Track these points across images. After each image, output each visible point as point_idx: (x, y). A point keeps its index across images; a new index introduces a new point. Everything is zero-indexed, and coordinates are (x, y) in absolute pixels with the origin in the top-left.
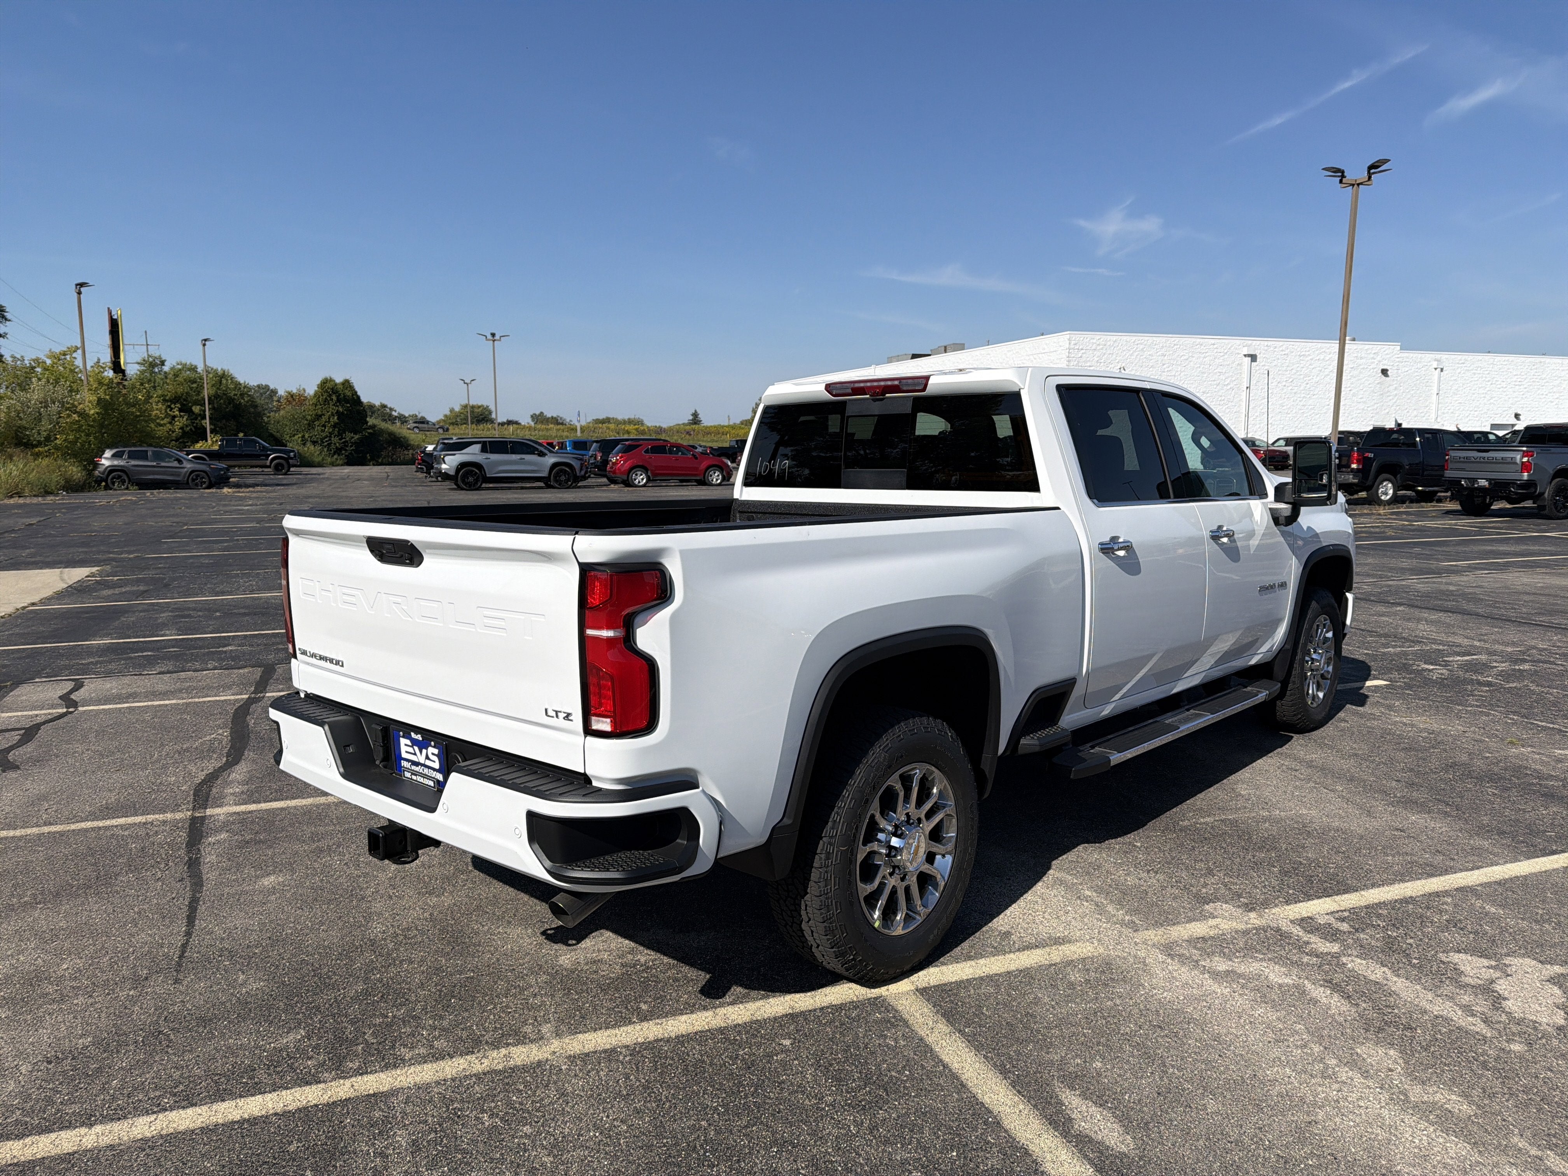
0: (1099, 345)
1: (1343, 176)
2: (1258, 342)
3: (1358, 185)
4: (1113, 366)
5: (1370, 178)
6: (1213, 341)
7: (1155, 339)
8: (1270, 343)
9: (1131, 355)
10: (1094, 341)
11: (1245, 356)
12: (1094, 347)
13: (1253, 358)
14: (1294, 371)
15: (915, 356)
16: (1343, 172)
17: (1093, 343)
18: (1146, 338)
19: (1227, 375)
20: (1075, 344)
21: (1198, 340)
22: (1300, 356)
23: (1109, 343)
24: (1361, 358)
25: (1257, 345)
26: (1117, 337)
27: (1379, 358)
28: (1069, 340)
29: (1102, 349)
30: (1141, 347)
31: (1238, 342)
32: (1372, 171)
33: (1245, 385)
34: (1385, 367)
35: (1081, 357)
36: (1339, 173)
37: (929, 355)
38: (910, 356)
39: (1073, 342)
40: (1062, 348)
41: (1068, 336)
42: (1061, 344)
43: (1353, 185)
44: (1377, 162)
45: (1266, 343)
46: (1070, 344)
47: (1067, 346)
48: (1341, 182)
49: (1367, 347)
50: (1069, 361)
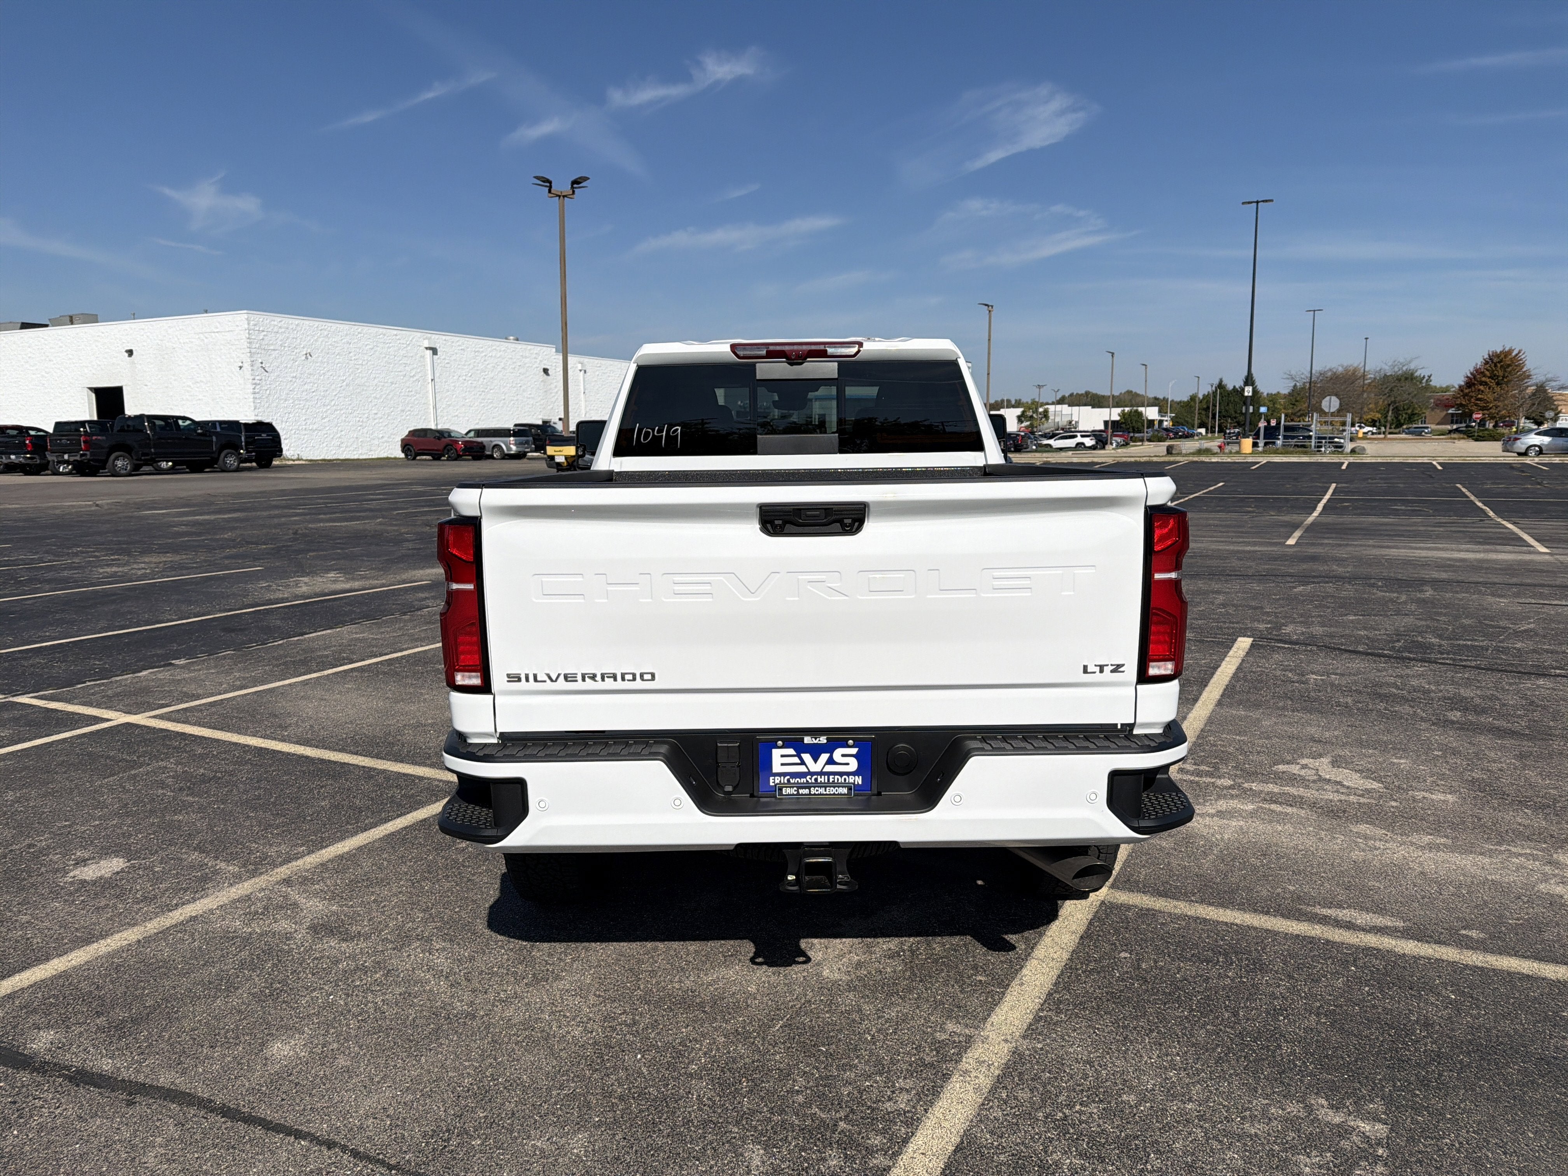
0: (280, 327)
1: (550, 187)
2: (437, 337)
3: (564, 196)
4: (298, 351)
5: (574, 192)
6: (395, 332)
7: (338, 325)
8: (447, 338)
9: (316, 341)
10: (276, 323)
11: (427, 348)
12: (275, 330)
13: (434, 351)
14: (471, 366)
15: (25, 326)
16: (550, 183)
17: (275, 326)
18: (330, 325)
19: (411, 367)
20: (255, 325)
21: (381, 330)
22: (475, 352)
23: (291, 327)
24: (526, 357)
25: (439, 339)
26: (299, 321)
27: (540, 358)
28: (247, 319)
29: (284, 332)
30: (326, 333)
31: (419, 334)
32: (575, 186)
33: (430, 377)
34: (546, 367)
35: (263, 339)
36: (547, 182)
37: (46, 326)
38: (19, 325)
39: (252, 323)
40: (240, 328)
41: (246, 316)
42: (237, 323)
43: (559, 196)
44: (580, 178)
45: (444, 338)
46: (249, 324)
47: (246, 326)
48: (550, 191)
49: (529, 347)
50: (250, 343)
